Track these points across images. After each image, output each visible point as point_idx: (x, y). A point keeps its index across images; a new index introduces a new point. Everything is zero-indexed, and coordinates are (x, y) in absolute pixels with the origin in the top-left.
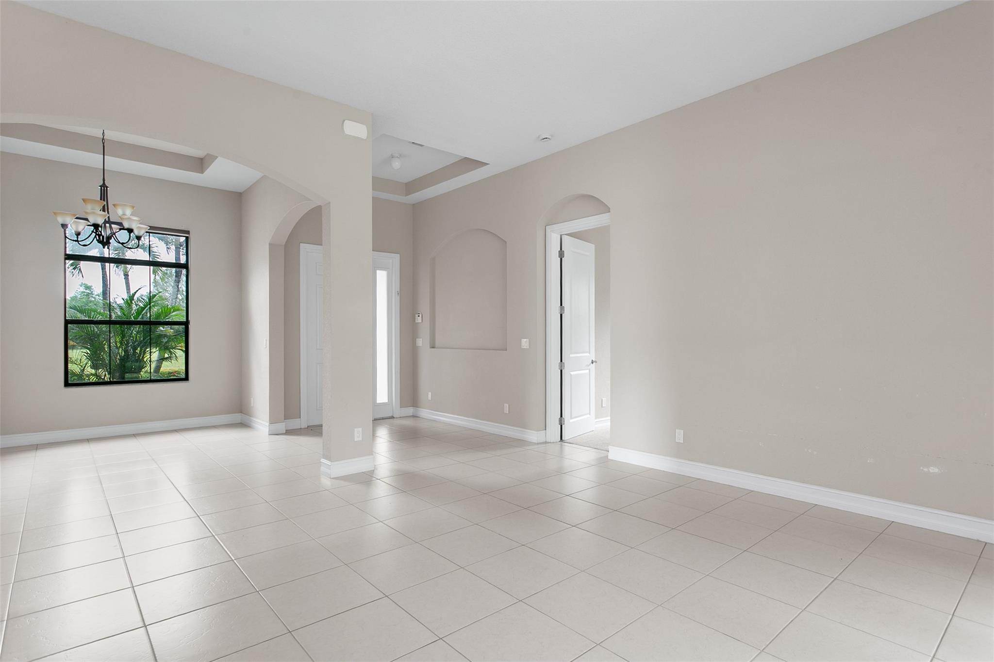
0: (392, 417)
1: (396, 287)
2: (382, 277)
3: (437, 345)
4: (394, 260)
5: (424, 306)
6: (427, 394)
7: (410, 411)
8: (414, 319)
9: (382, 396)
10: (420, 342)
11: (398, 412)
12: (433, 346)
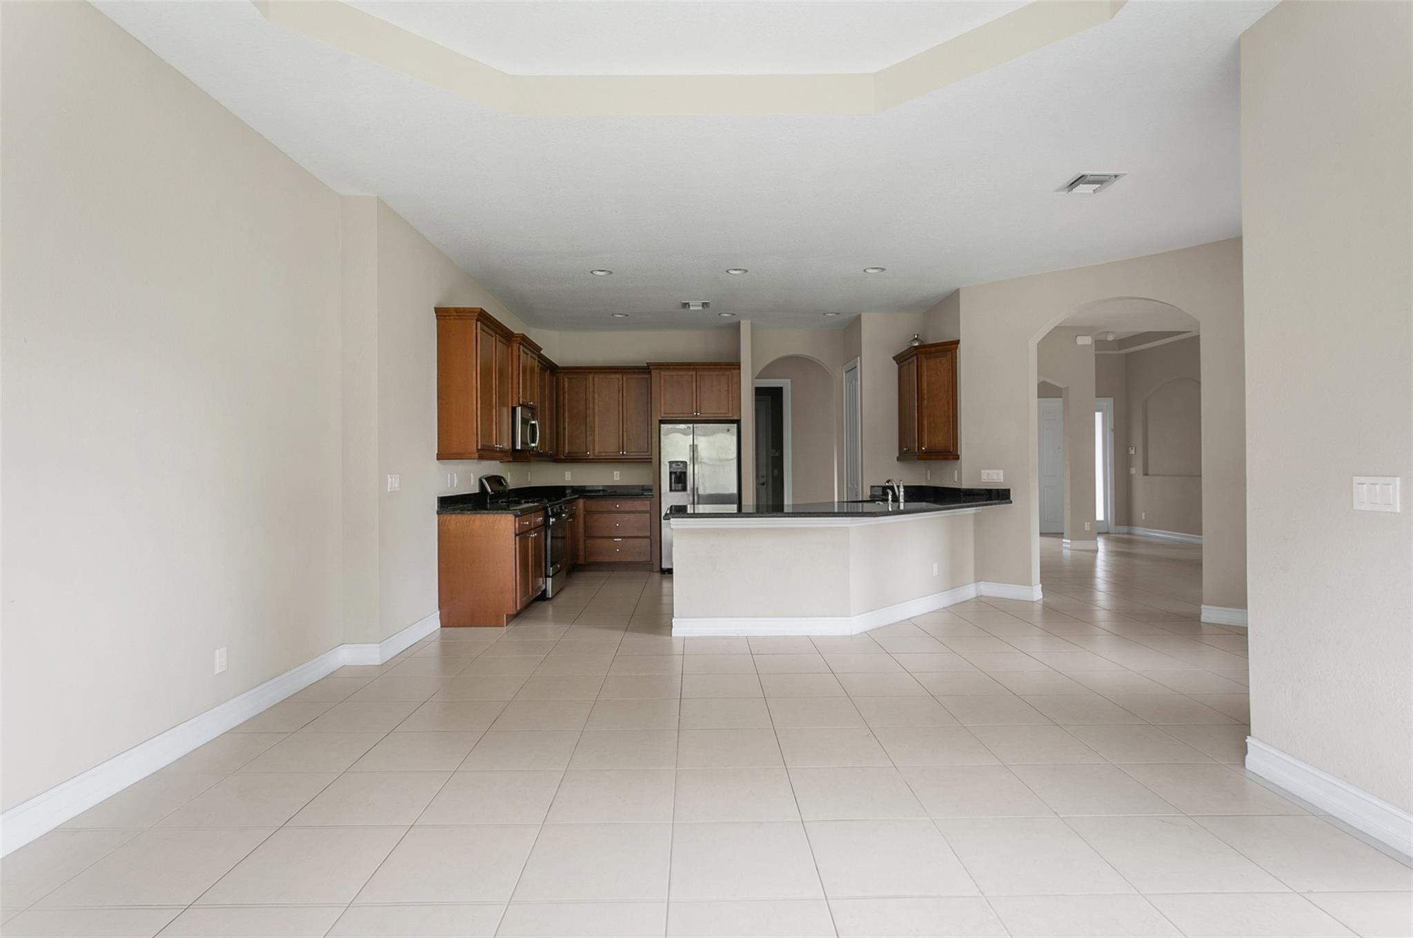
0: (1108, 533)
1: (1110, 424)
2: (1098, 416)
3: (1150, 472)
4: (1109, 402)
5: (1137, 440)
6: (1141, 514)
7: (1125, 529)
8: (1128, 451)
9: (1100, 516)
10: (1133, 471)
11: (1113, 529)
12: (1146, 474)
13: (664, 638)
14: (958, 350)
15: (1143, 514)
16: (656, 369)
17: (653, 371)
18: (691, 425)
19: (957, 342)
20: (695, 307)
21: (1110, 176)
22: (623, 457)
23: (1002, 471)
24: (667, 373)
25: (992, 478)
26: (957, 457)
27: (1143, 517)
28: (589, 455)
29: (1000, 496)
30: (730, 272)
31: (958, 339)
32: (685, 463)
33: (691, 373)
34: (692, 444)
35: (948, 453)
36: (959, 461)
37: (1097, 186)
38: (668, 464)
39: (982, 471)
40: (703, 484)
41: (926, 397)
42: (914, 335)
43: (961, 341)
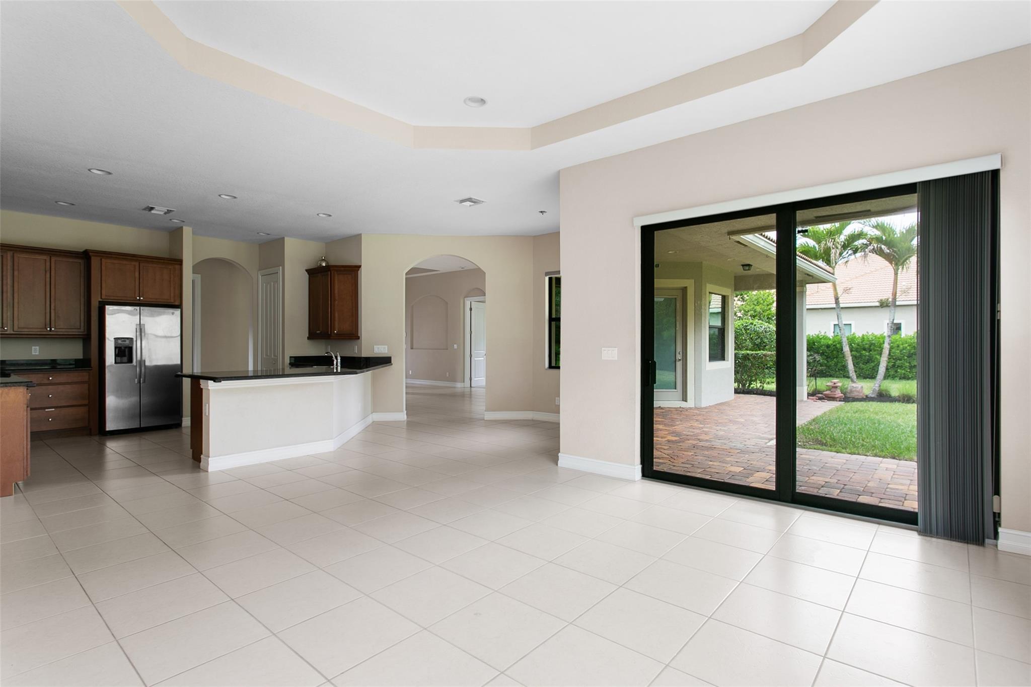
3: (414, 347)
12: (412, 348)
13: (202, 474)
14: (359, 272)
15: (410, 371)
16: (96, 256)
17: (92, 258)
18: (138, 308)
19: (360, 267)
20: (159, 211)
21: (480, 201)
22: (50, 333)
23: (386, 347)
24: (109, 261)
25: (380, 350)
26: (358, 338)
27: (410, 373)
28: (6, 330)
29: (385, 361)
30: (222, 196)
31: (358, 264)
32: (132, 339)
33: (134, 263)
34: (139, 323)
35: (353, 335)
36: (360, 340)
37: (473, 204)
38: (114, 340)
39: (375, 347)
40: (149, 356)
41: (337, 299)
42: (322, 257)
43: (362, 266)
